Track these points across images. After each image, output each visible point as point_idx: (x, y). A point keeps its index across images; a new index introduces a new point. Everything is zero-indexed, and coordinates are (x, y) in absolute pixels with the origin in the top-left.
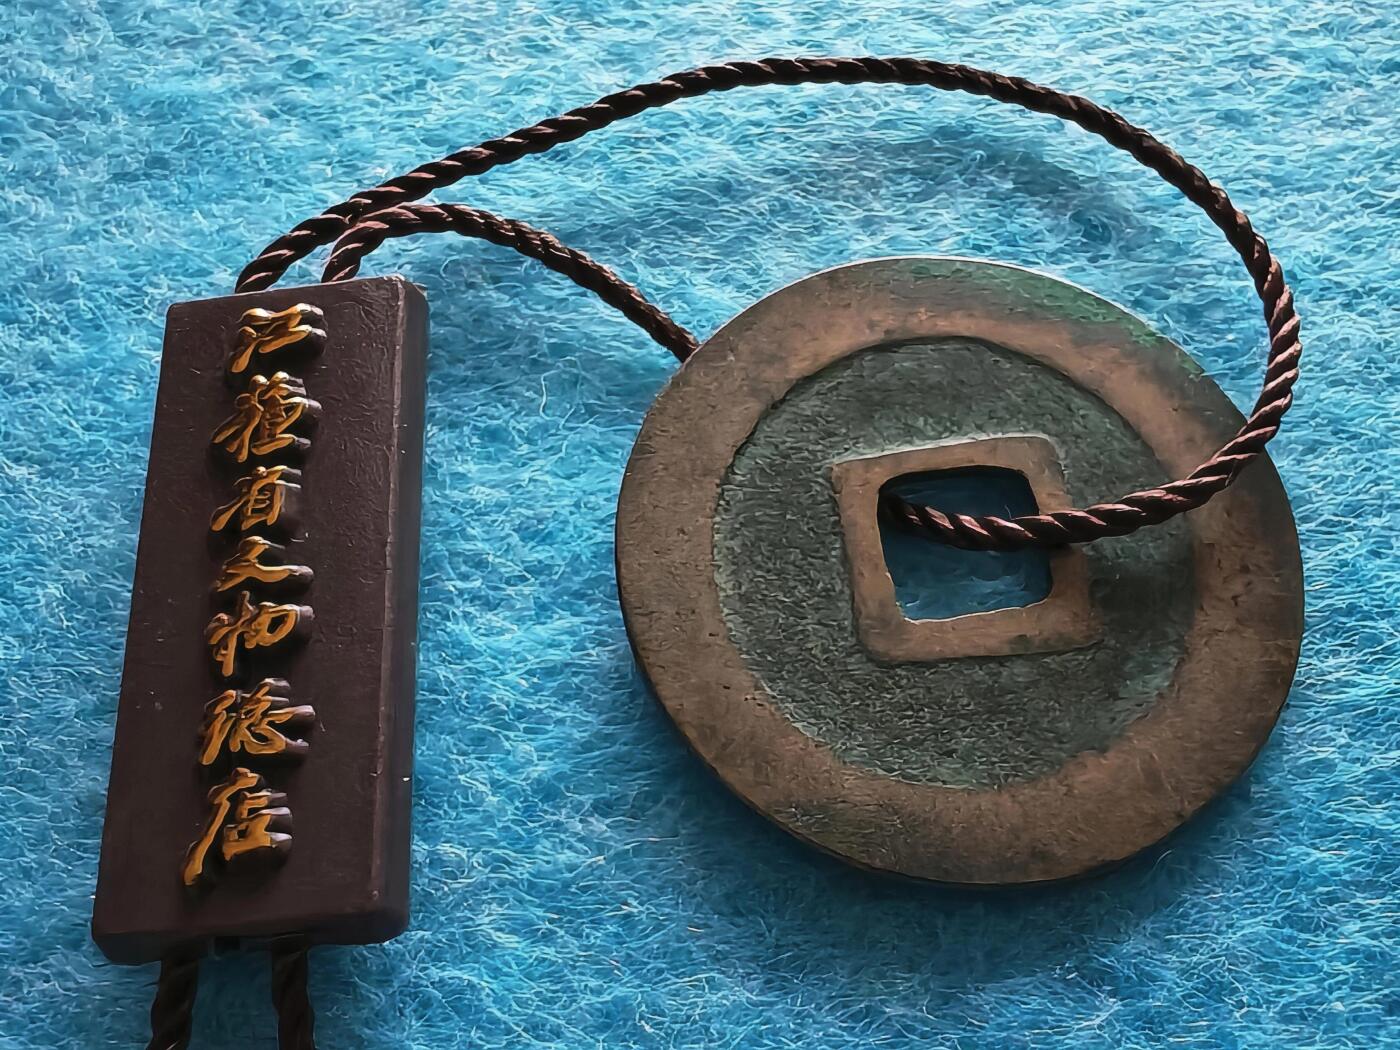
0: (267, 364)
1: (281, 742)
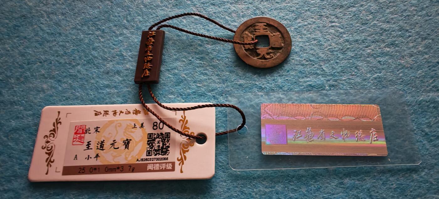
0: (150, 37)
1: (150, 68)
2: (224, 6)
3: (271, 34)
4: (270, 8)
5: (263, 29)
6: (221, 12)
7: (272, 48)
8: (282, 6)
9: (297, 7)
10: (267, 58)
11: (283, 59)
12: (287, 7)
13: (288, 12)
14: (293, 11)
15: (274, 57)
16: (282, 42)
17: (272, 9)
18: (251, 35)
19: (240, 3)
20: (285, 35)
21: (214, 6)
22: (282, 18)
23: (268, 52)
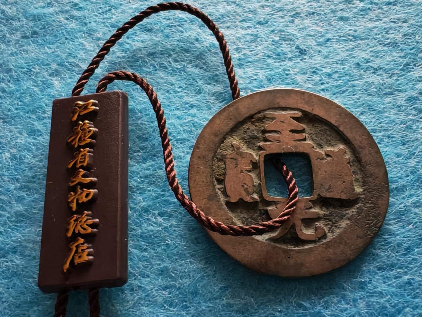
0: (82, 118)
1: (90, 230)
2: (182, 32)
3: (318, 150)
4: (323, 36)
5: (293, 131)
6: (172, 53)
7: (323, 202)
8: (357, 28)
9: (405, 28)
10: (303, 237)
11: (360, 243)
12: (375, 31)
13: (380, 48)
14: (394, 44)
15: (329, 235)
16: (357, 180)
17: (328, 40)
18: (250, 151)
19: (229, 24)
20: (366, 155)
21: (149, 33)
22: (364, 66)
23: (306, 217)
